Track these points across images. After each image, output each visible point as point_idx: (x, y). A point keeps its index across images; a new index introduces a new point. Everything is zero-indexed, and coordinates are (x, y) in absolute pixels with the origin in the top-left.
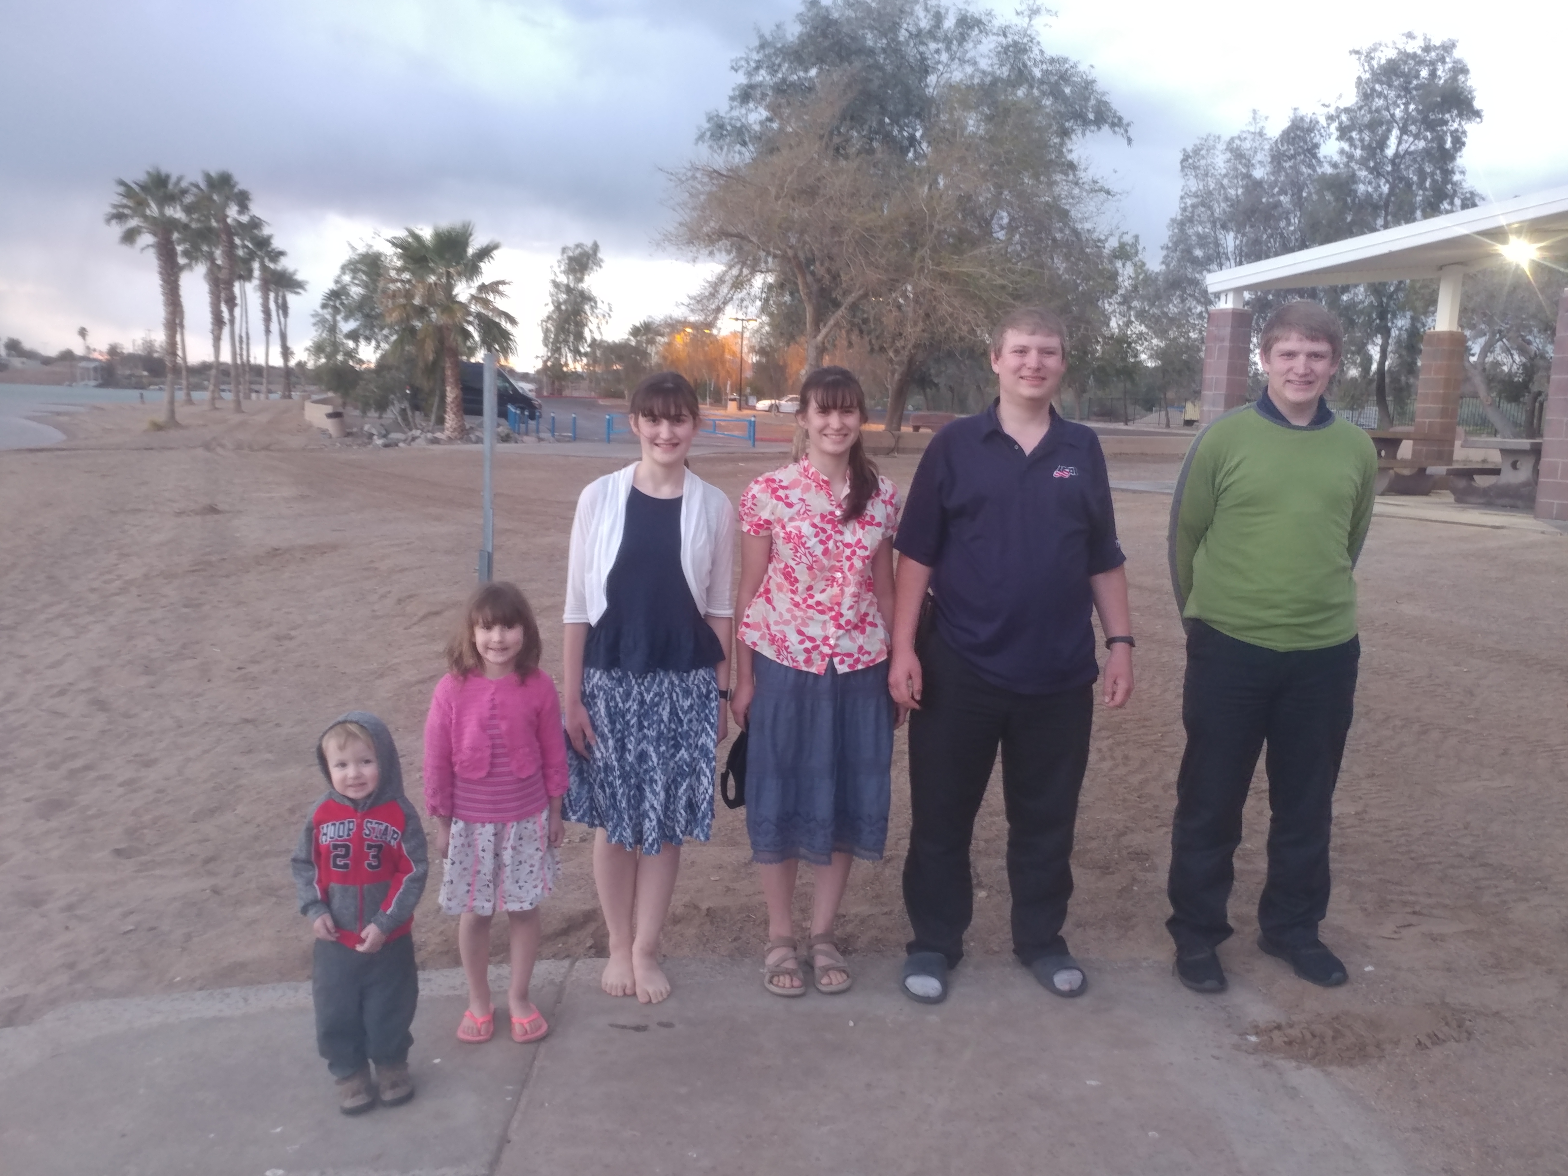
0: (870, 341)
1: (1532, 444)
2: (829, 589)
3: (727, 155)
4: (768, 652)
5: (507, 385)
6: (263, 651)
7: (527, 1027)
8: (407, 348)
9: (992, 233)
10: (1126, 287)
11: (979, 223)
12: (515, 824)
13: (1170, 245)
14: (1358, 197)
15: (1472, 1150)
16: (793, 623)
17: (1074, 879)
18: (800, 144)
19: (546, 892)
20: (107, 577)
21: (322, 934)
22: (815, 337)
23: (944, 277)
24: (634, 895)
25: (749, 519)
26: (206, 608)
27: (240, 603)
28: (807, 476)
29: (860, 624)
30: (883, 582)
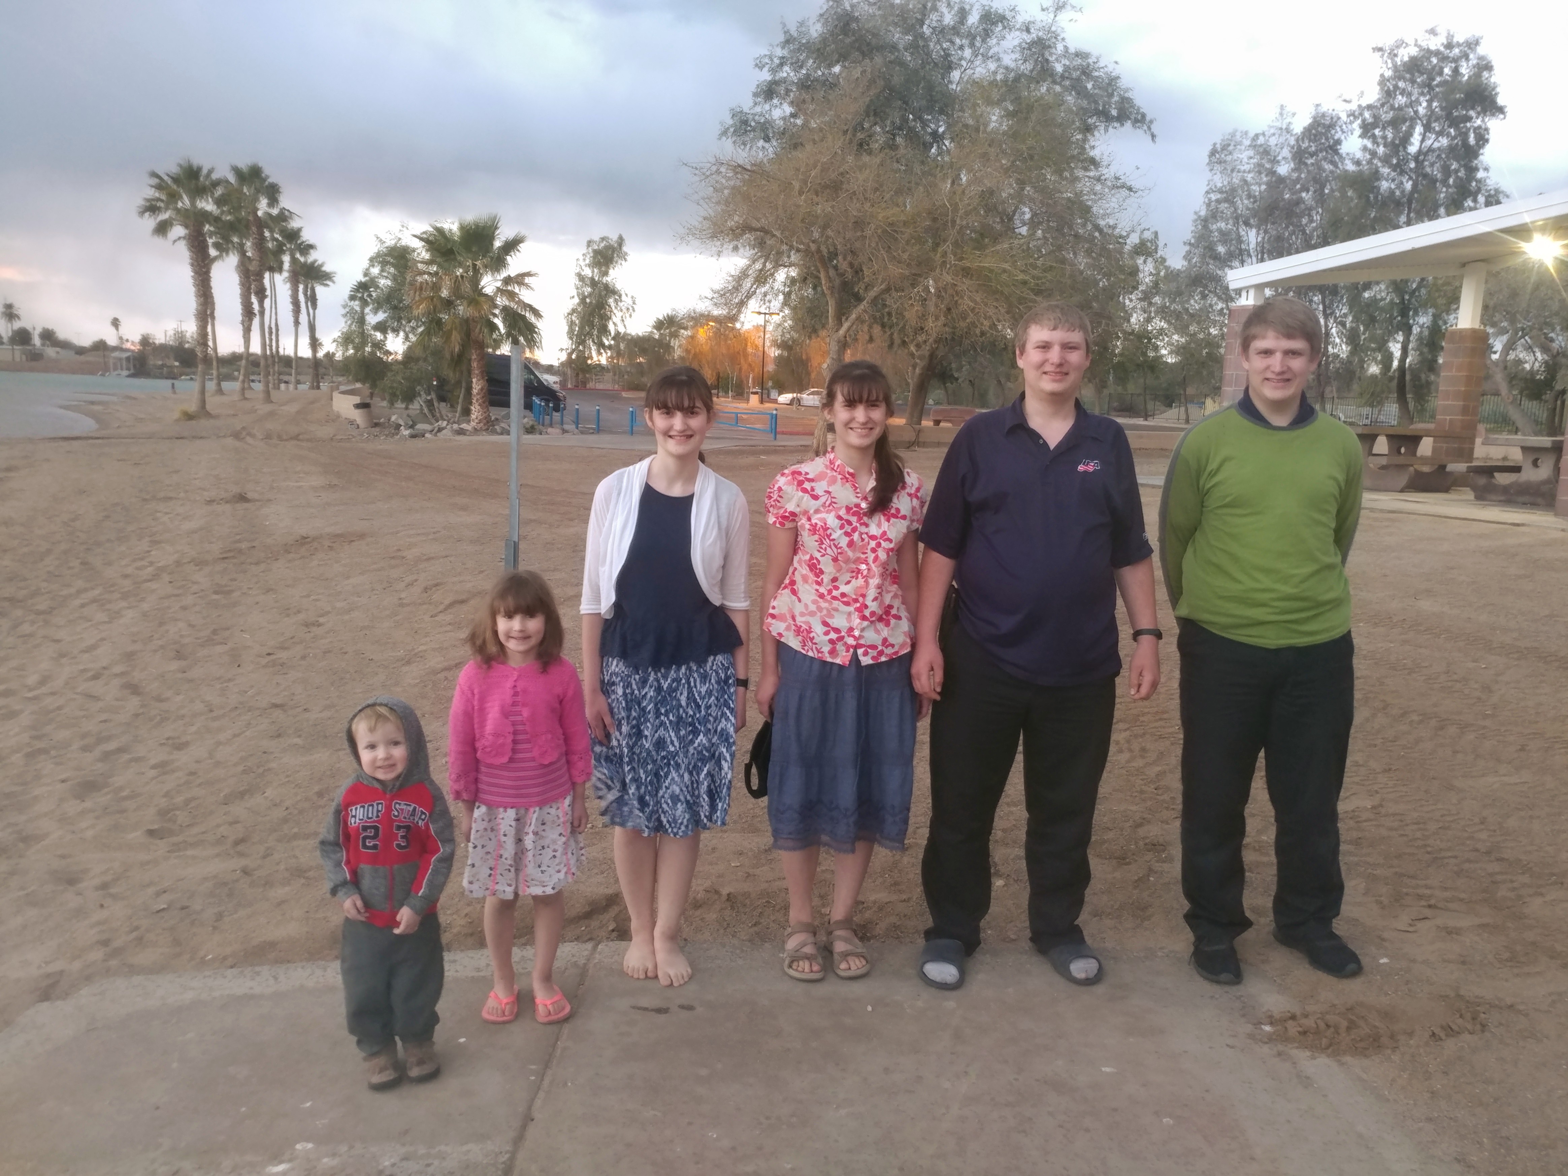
0: (892, 335)
1: (1554, 442)
2: (854, 580)
3: (750, 150)
4: (794, 643)
5: (532, 377)
6: (293, 637)
7: (550, 1007)
8: (434, 340)
9: (1014, 229)
10: (1147, 284)
11: (1001, 218)
12: (537, 809)
13: (1193, 241)
14: (1381, 194)
15: (1485, 1140)
16: (819, 614)
17: (1092, 868)
18: (823, 139)
19: (570, 877)
20: (140, 564)
21: (352, 914)
22: (837, 331)
23: (966, 272)
24: (655, 880)
25: (775, 512)
26: (236, 594)
27: (269, 590)
28: (833, 469)
29: (885, 616)
30: (909, 575)
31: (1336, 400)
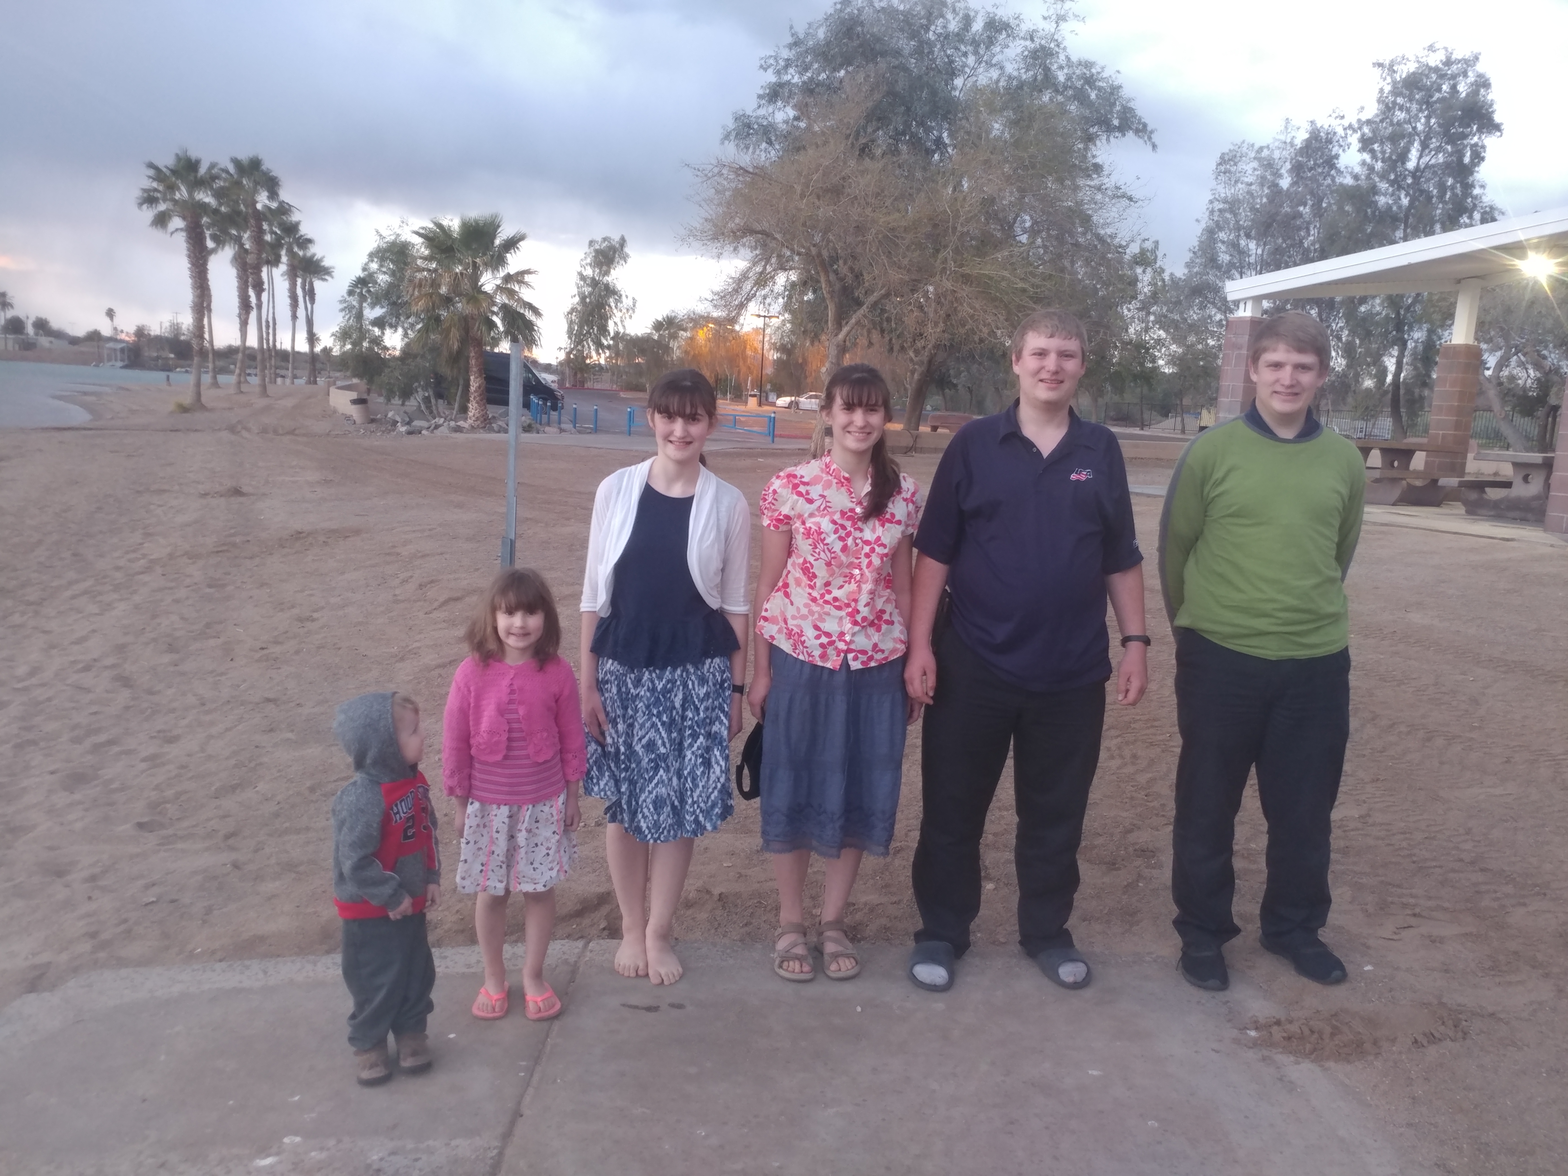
0: (891, 340)
1: (1544, 458)
2: (847, 585)
3: (754, 153)
4: (785, 646)
5: (531, 375)
6: (287, 632)
7: (541, 1004)
8: (432, 337)
9: (1015, 236)
10: (1145, 293)
11: (1002, 226)
12: (530, 807)
14: (1378, 209)
15: (1465, 1146)
16: (810, 618)
17: (1081, 874)
18: (826, 143)
19: (562, 874)
20: (132, 556)
22: (836, 335)
23: (966, 279)
24: (647, 879)
25: (769, 514)
26: (230, 588)
27: (263, 585)
28: (828, 473)
29: (877, 621)
30: (903, 580)
31: (1331, 413)
